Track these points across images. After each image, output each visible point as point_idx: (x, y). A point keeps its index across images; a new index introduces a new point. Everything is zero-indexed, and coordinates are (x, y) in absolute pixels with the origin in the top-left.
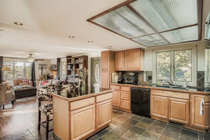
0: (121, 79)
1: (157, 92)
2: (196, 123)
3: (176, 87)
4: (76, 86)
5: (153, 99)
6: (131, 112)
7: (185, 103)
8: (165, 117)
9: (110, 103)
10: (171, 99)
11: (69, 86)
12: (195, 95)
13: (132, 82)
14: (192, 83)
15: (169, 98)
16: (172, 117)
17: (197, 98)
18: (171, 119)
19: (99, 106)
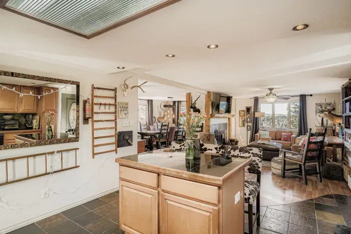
4: (232, 151)
11: (216, 148)
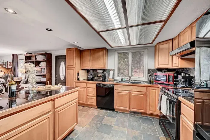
0: (92, 77)
1: (120, 87)
2: (151, 111)
3: (134, 81)
5: (117, 93)
6: (97, 107)
7: (142, 95)
8: (127, 109)
9: (75, 103)
10: (132, 92)
12: (150, 88)
13: (101, 79)
14: (144, 78)
15: (130, 92)
16: (133, 109)
17: (151, 90)
18: (132, 110)
19: (59, 112)
